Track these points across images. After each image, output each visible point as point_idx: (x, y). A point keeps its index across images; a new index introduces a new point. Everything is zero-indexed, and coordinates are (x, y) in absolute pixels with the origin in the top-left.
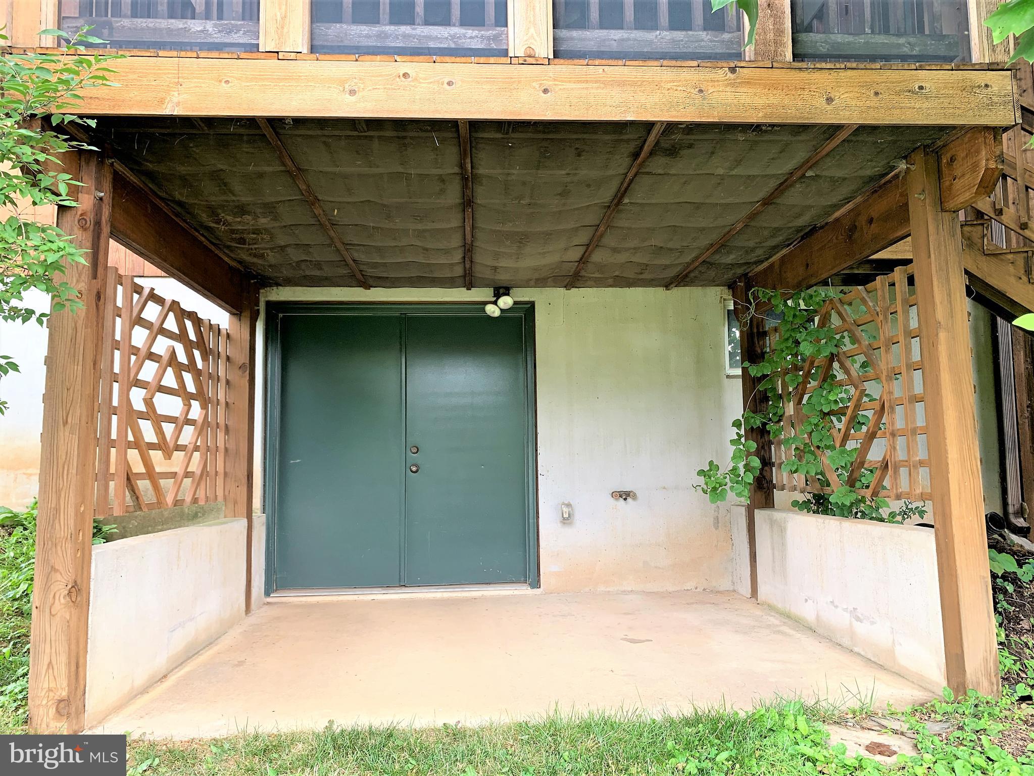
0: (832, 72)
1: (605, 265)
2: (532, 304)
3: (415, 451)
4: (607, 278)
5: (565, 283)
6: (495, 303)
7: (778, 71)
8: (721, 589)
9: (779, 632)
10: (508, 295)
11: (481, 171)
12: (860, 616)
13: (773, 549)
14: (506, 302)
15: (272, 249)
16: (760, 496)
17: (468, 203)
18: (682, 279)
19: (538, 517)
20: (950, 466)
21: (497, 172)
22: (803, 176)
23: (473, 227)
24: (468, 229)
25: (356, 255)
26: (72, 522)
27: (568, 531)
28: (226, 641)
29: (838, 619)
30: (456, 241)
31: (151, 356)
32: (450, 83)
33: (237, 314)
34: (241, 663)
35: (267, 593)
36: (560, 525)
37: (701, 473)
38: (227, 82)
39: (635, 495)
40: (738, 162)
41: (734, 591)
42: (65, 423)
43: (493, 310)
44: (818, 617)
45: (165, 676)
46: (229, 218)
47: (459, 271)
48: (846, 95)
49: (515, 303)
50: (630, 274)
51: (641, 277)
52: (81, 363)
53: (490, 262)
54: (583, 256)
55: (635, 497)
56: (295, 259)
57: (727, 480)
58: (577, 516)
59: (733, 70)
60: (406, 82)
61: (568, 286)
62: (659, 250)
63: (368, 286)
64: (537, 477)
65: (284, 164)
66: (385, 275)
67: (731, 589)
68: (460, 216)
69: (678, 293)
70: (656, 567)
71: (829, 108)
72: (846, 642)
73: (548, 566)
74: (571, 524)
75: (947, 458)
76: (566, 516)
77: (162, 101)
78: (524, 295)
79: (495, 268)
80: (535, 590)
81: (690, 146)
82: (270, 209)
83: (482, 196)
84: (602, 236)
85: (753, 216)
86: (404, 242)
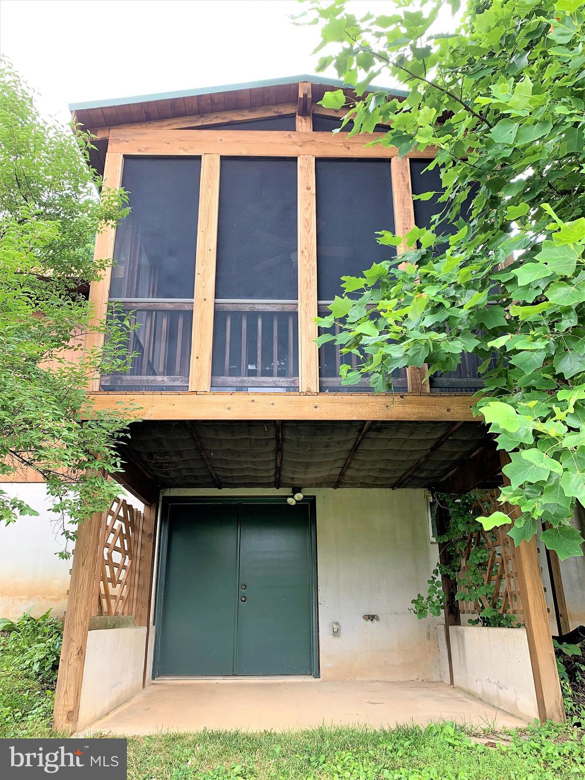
0: (449, 397)
1: (354, 477)
2: (315, 497)
3: (244, 588)
4: (357, 483)
5: (333, 485)
6: (293, 497)
7: (423, 397)
8: (434, 680)
9: (461, 701)
10: (300, 492)
11: (287, 437)
12: (501, 685)
13: (459, 650)
14: (299, 496)
15: (174, 471)
16: (452, 617)
17: (279, 450)
18: (398, 484)
19: (318, 631)
20: (528, 591)
21: (294, 438)
22: (447, 439)
23: (281, 460)
24: (278, 461)
25: (218, 472)
26: (82, 616)
27: (336, 640)
28: (134, 701)
29: (492, 690)
30: (272, 465)
31: (113, 531)
32: (272, 404)
33: (149, 505)
34: (147, 709)
35: (153, 678)
36: (332, 636)
37: (414, 601)
38: (174, 405)
39: (378, 617)
40: (412, 434)
41: (442, 682)
42: (83, 564)
43: (291, 501)
44: (483, 691)
45: (108, 713)
46: (158, 457)
47: (272, 479)
48: (456, 408)
49: (304, 496)
50: (369, 481)
51: (376, 483)
52: (93, 535)
53: (290, 475)
54: (341, 472)
55: (378, 619)
56: (185, 474)
57: (428, 606)
58: (342, 631)
59: (402, 397)
60: (253, 404)
61: (335, 487)
62: (382, 470)
63: (220, 487)
64: (318, 606)
65: (192, 435)
66: (232, 482)
67: (440, 680)
68: (274, 455)
69: (399, 492)
70: (392, 665)
71: (448, 413)
72: (496, 704)
73: (325, 662)
74: (338, 636)
75: (526, 587)
76: (336, 630)
77: (144, 414)
78: (309, 492)
79: (293, 479)
80: (317, 679)
81: (386, 428)
82: (180, 453)
83: (286, 447)
84: (350, 463)
85: (428, 456)
86: (245, 466)
